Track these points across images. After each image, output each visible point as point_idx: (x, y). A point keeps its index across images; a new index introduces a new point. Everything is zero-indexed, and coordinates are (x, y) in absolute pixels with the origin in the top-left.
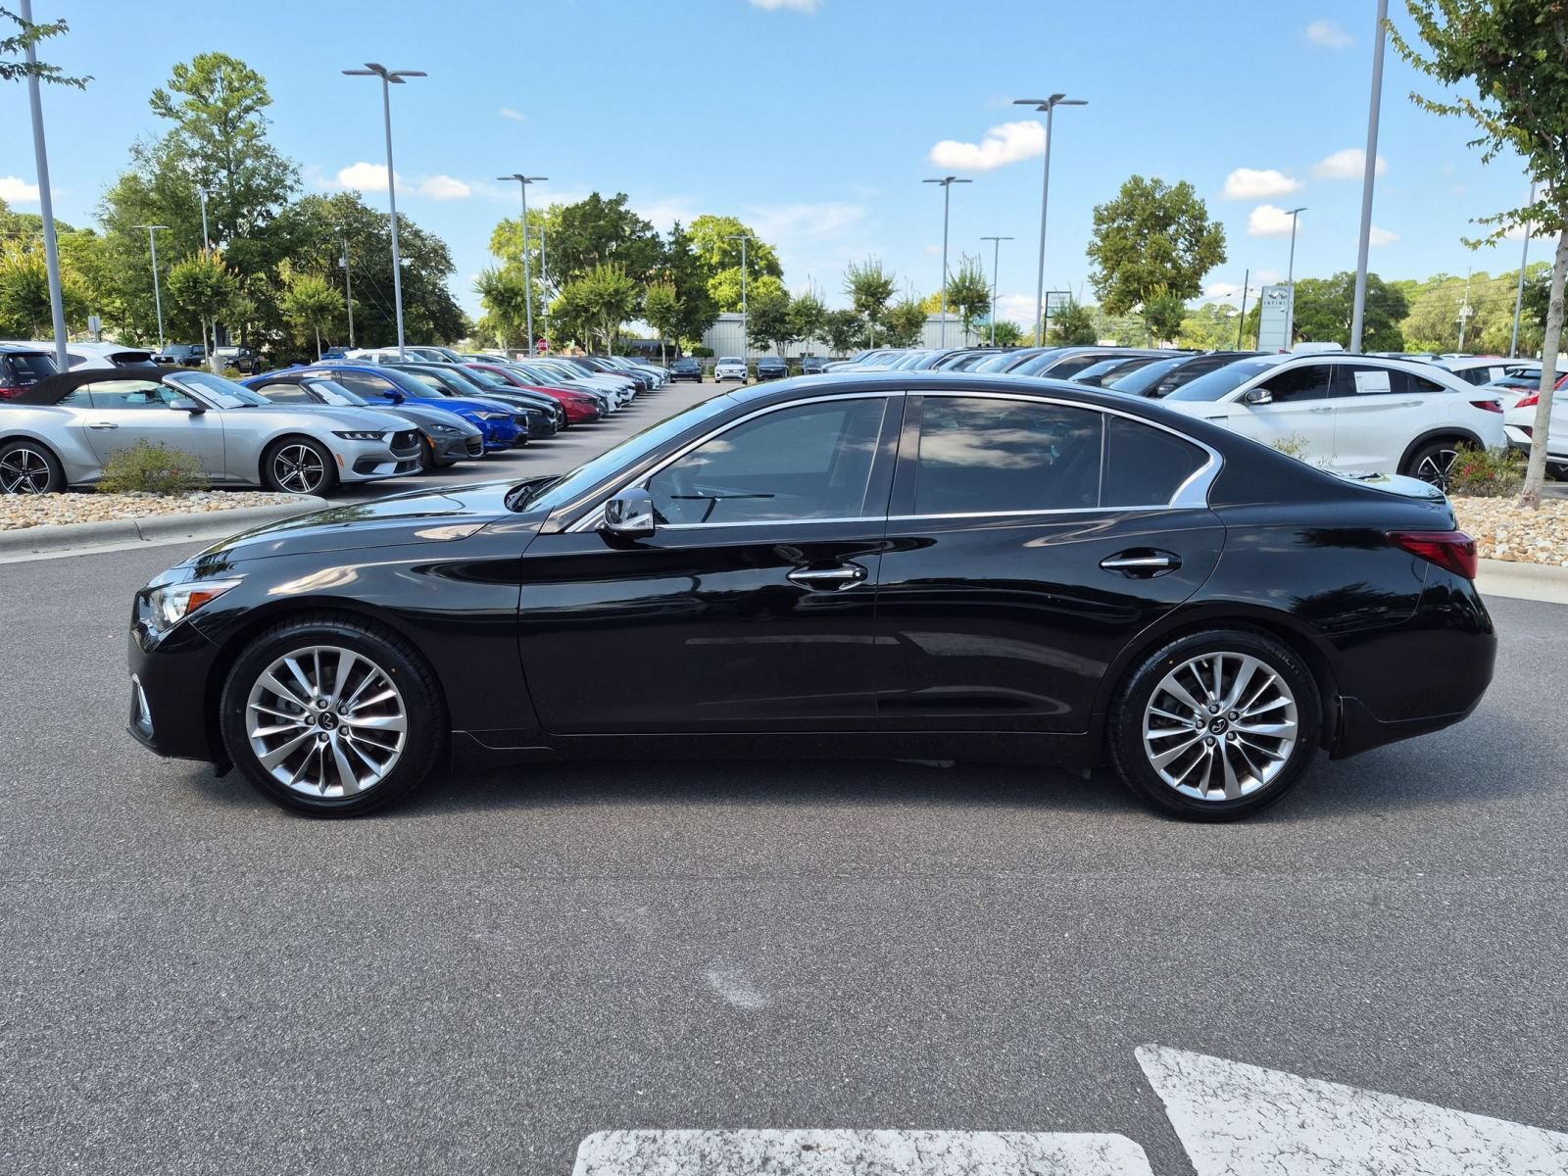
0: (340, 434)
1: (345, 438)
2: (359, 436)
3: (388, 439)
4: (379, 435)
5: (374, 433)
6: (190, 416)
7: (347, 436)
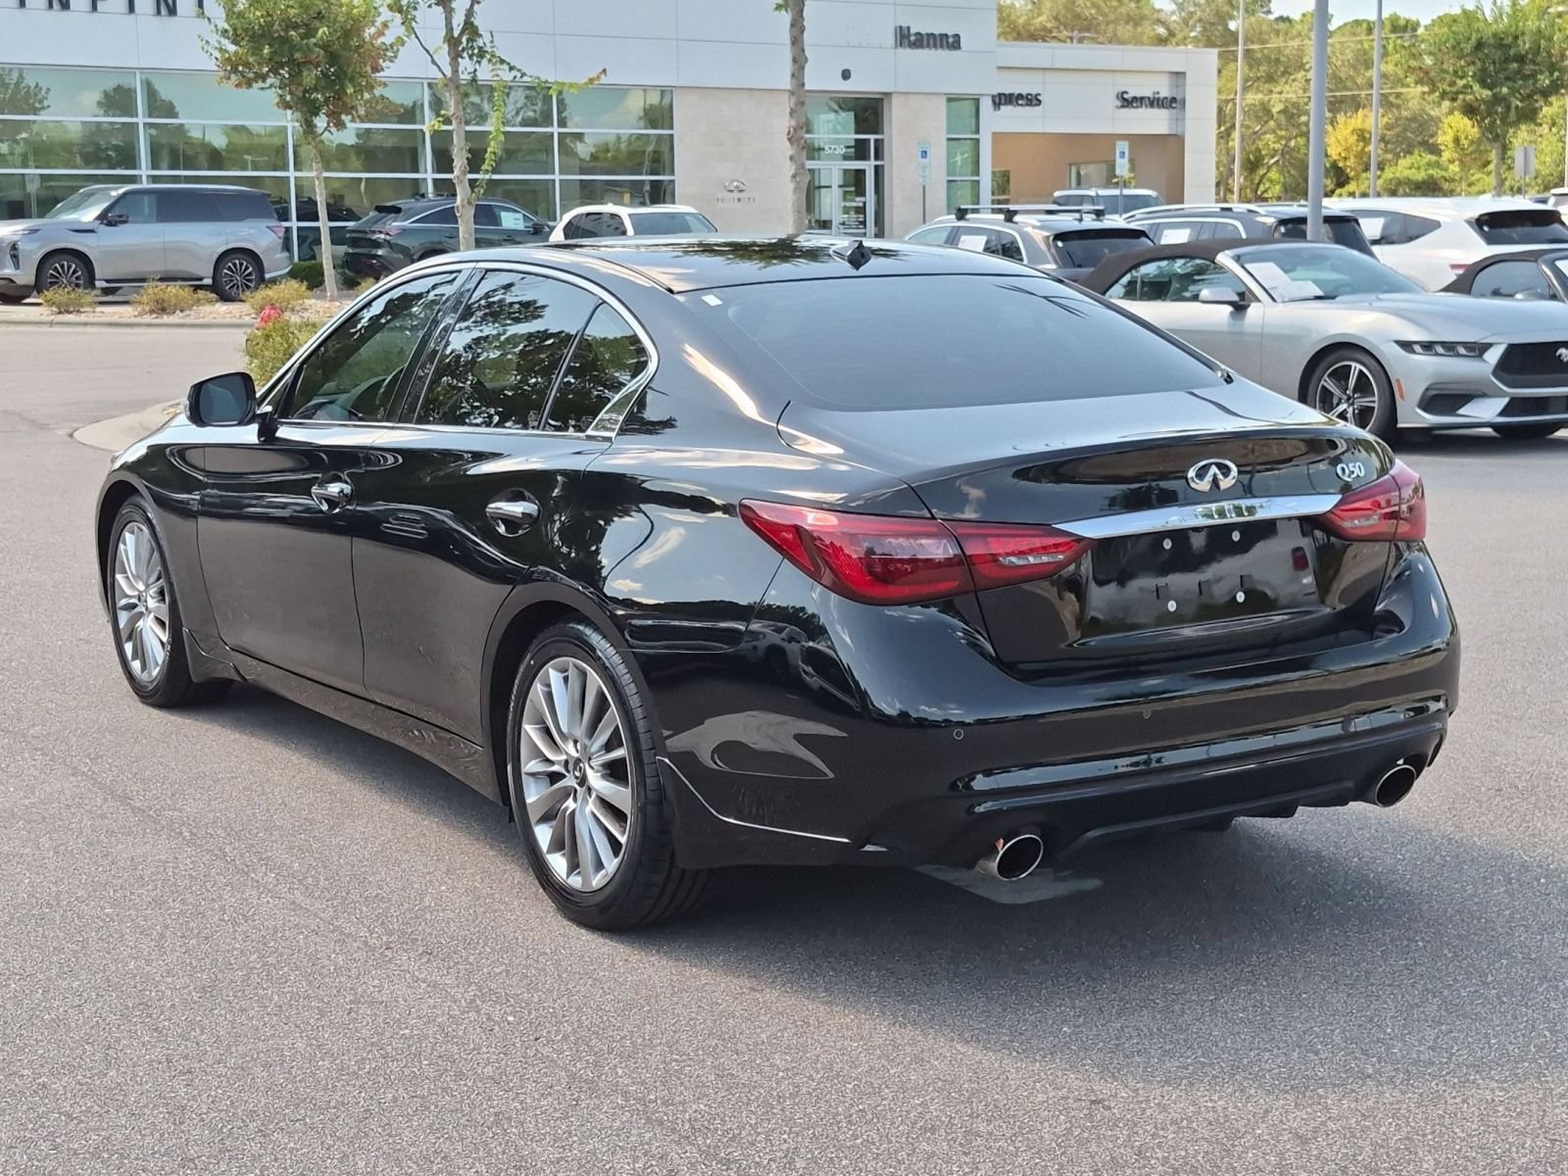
0: (1407, 346)
1: (1414, 352)
2: (1440, 349)
3: (1493, 356)
4: (1478, 350)
5: (1467, 345)
6: (1232, 313)
7: (1417, 348)
